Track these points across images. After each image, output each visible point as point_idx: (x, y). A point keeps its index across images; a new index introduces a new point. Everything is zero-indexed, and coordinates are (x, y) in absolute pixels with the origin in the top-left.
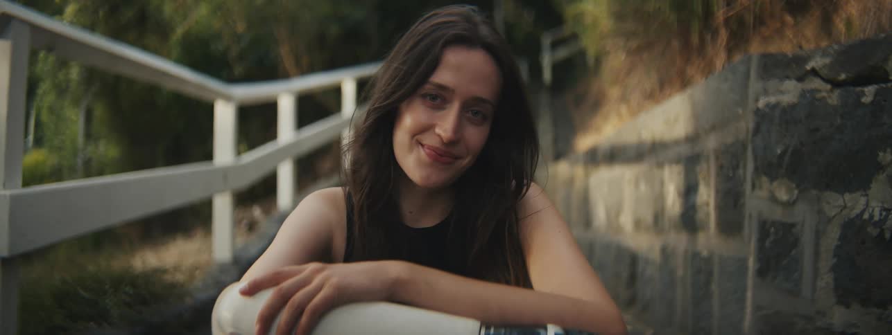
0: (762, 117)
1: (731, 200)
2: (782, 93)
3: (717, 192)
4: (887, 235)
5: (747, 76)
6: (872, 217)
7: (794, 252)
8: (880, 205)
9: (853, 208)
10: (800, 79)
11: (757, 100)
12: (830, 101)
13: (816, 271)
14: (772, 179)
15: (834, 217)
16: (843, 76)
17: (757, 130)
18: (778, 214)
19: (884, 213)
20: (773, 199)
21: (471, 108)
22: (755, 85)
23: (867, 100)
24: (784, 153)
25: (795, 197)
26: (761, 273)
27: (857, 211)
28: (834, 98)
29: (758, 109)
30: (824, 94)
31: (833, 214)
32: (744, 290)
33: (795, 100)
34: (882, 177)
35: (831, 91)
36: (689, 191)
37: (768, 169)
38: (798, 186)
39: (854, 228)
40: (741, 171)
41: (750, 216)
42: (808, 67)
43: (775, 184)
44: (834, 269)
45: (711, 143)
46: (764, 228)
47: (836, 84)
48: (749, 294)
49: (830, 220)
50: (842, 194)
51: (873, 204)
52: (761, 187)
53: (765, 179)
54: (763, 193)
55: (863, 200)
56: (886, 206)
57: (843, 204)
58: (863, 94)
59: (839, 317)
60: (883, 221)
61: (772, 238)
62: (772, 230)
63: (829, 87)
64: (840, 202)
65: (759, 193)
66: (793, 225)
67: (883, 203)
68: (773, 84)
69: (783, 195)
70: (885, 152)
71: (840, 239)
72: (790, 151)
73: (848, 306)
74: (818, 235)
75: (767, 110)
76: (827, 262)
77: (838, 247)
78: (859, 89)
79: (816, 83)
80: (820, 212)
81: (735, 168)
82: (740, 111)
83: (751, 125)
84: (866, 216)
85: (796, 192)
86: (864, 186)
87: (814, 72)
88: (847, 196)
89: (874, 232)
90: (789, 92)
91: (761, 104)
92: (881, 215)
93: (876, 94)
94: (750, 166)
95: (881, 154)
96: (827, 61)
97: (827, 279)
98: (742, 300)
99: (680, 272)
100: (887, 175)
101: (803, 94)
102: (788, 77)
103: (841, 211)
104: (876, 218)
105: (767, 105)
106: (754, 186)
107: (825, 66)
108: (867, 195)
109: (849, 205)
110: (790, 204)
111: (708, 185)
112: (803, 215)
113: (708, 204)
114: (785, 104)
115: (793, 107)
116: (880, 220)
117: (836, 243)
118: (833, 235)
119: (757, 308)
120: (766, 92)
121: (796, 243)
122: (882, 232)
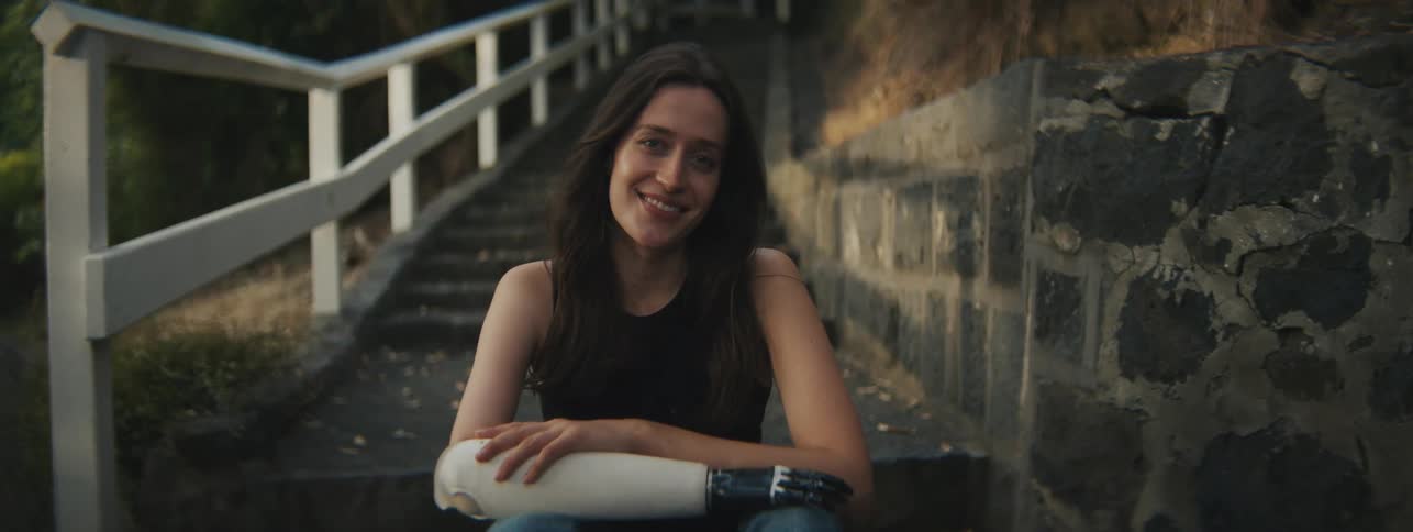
0: (1044, 142)
1: (1007, 244)
2: (1068, 115)
3: (992, 229)
4: (1178, 300)
5: (1029, 88)
6: (1162, 276)
7: (1075, 313)
8: (1172, 263)
9: (1141, 265)
10: (1089, 101)
11: (1038, 120)
12: (1120, 132)
13: (1099, 335)
14: (1052, 223)
15: (1122, 273)
16: (1137, 104)
17: (1037, 160)
18: (1058, 265)
19: (1175, 274)
20: (1054, 246)
21: (696, 153)
22: (1037, 102)
23: (1162, 136)
24: (1067, 190)
25: (1077, 247)
26: (1040, 334)
27: (1146, 269)
28: (1127, 130)
29: (1039, 132)
30: (1115, 123)
31: (1120, 270)
32: (1021, 355)
33: (1082, 127)
34: (1175, 230)
35: (1126, 119)
36: (961, 225)
37: (1050, 210)
38: (1081, 233)
39: (1142, 287)
40: (1019, 207)
41: (1028, 263)
42: (1099, 87)
43: (1056, 227)
44: (1119, 335)
45: (987, 166)
46: (1044, 281)
47: (1130, 112)
48: (1026, 360)
49: (1117, 276)
50: (1131, 247)
51: (1165, 261)
52: (1041, 231)
53: (1044, 220)
54: (1043, 237)
55: (1154, 256)
56: (1179, 265)
57: (1131, 259)
58: (1157, 129)
59: (1123, 391)
60: (1173, 283)
61: (1053, 293)
62: (1053, 283)
63: (1121, 114)
64: (1128, 257)
65: (1038, 236)
66: (1075, 280)
67: (1175, 261)
68: (1057, 102)
69: (1065, 243)
70: (1180, 202)
71: (1126, 301)
72: (1074, 187)
73: (1132, 378)
74: (1103, 294)
75: (1048, 135)
76: (1112, 325)
77: (1124, 309)
78: (1154, 122)
79: (1106, 108)
80: (1105, 265)
81: (1013, 202)
82: (1020, 131)
83: (1032, 152)
84: (1156, 276)
85: (1079, 240)
86: (1156, 238)
87: (1105, 93)
88: (1137, 250)
89: (1163, 294)
90: (1074, 115)
91: (1042, 126)
92: (1172, 275)
93: (1175, 130)
94: (1030, 202)
95: (1175, 204)
96: (1122, 81)
97: (1110, 347)
98: (1018, 367)
99: (950, 328)
100: (1183, 230)
101: (1093, 118)
102: (1076, 97)
103: (1129, 267)
104: (1167, 278)
105: (1049, 129)
106: (1033, 229)
107: (1118, 87)
108: (1159, 250)
109: (1138, 260)
110: (1071, 255)
111: (983, 220)
112: (1086, 269)
113: (982, 243)
114: (1068, 130)
115: (1079, 134)
116: (1171, 281)
117: (1122, 304)
118: (1119, 296)
119: (1035, 377)
120: (1048, 113)
121: (1078, 301)
122: (1172, 296)
